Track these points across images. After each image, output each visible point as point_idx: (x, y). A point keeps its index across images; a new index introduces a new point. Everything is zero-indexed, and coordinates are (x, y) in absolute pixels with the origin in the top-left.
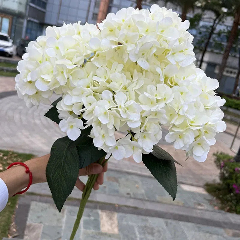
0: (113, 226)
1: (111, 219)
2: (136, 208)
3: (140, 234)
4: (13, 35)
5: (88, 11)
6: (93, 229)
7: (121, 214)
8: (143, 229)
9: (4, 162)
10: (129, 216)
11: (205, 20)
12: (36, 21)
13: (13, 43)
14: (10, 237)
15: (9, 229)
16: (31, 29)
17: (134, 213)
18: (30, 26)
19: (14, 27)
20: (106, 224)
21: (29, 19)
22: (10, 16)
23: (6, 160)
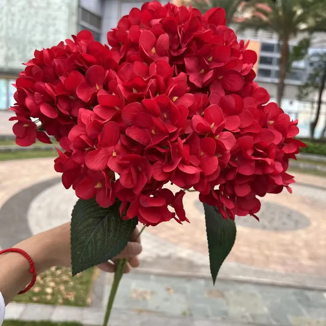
9: (58, 279)
23: (60, 276)
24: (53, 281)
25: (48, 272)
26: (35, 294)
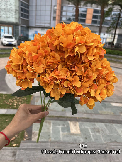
0: (77, 129)
1: (75, 125)
2: (88, 118)
3: (92, 132)
4: (15, 35)
5: (51, 16)
6: (67, 132)
7: (80, 122)
8: (93, 130)
9: (18, 101)
10: (85, 123)
11: (115, 11)
12: (25, 26)
13: (15, 39)
14: (25, 139)
15: (24, 136)
16: (23, 31)
17: (87, 121)
18: (22, 29)
19: (14, 31)
20: (73, 128)
21: (21, 25)
22: (12, 26)
23: (19, 99)
24: (16, 101)
25: (14, 98)
26: (10, 106)
